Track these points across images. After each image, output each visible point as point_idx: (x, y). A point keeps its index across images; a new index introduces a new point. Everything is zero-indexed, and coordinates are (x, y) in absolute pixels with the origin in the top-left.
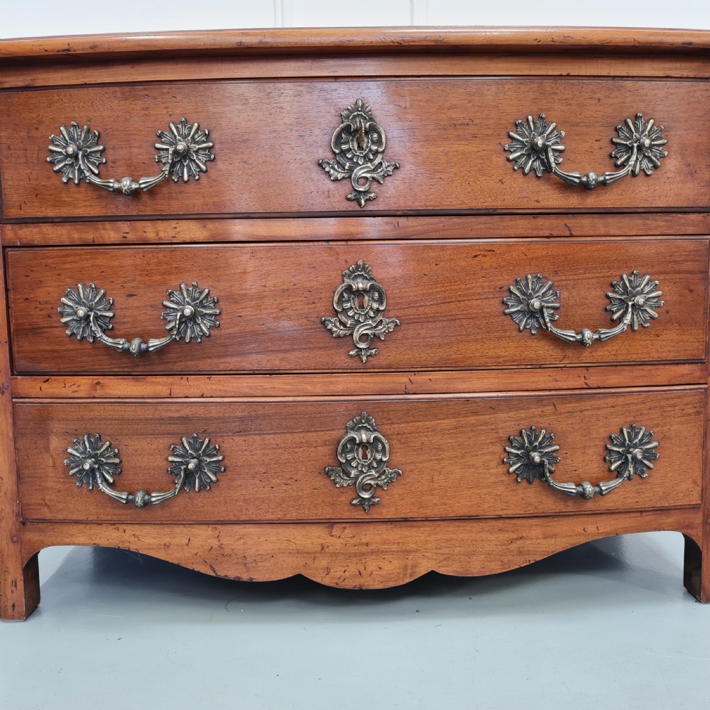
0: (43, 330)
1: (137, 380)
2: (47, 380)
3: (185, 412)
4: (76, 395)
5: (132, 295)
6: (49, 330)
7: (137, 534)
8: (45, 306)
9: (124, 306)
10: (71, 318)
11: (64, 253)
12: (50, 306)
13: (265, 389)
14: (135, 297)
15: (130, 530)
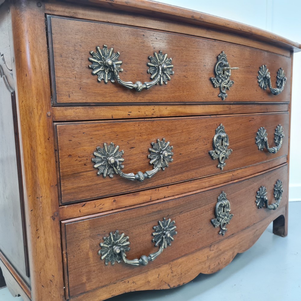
0: (81, 174)
1: (135, 195)
2: (84, 205)
3: (160, 207)
4: (101, 210)
5: (133, 148)
6: (85, 173)
7: (135, 281)
8: (83, 158)
9: (128, 154)
10: (100, 164)
11: (94, 125)
12: (85, 158)
13: (189, 188)
14: (134, 148)
15: (131, 280)
